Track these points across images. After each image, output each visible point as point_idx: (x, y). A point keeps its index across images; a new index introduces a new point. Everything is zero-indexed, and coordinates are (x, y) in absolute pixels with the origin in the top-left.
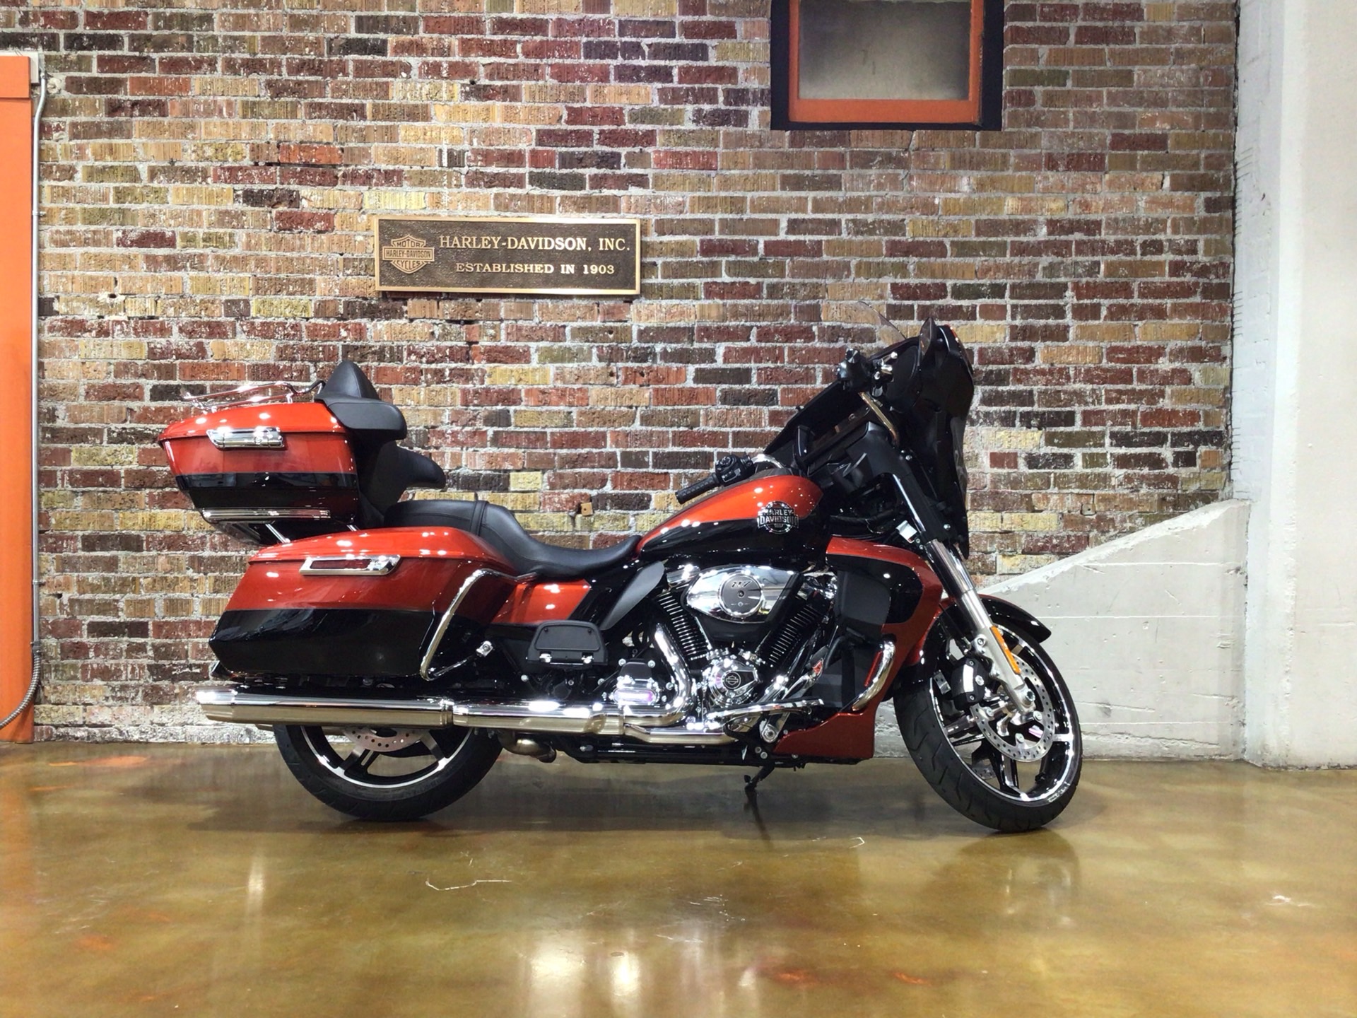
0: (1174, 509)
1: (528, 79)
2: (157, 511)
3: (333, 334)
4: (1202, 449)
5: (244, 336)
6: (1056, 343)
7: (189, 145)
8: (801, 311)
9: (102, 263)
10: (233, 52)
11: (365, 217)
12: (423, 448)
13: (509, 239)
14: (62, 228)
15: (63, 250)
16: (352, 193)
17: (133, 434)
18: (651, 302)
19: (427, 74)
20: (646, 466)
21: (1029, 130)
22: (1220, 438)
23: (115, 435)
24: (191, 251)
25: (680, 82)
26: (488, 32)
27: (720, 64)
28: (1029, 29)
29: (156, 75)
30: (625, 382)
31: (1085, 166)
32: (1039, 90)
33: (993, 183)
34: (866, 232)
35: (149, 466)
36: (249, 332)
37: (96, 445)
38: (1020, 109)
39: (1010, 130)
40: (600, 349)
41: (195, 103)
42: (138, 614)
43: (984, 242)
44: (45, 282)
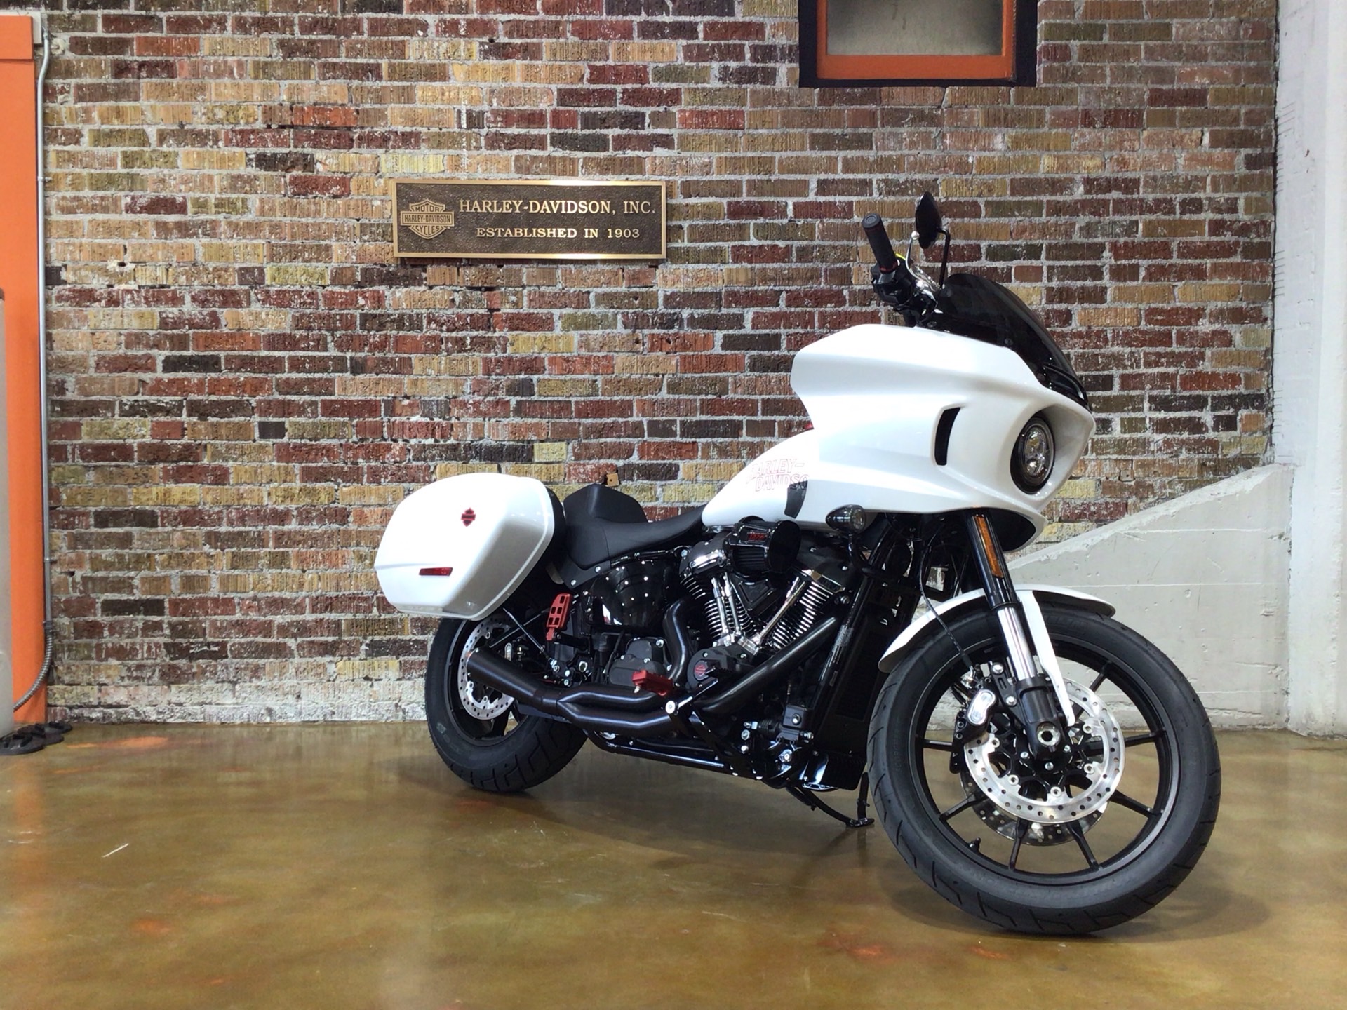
0: (1215, 473)
1: (548, 37)
2: (171, 485)
3: (351, 302)
4: (1243, 413)
5: (259, 305)
6: (1094, 305)
7: (198, 107)
8: (831, 275)
9: (110, 230)
10: (243, 10)
11: (382, 181)
12: (444, 419)
13: (531, 202)
14: (69, 194)
15: (70, 217)
16: (369, 156)
17: (146, 406)
18: (678, 266)
19: (445, 32)
20: (675, 436)
21: (1065, 85)
22: (1261, 401)
23: (127, 408)
24: (203, 217)
25: (706, 38)
27: (747, 19)
29: (163, 35)
30: (652, 349)
31: (1123, 122)
32: (1075, 44)
33: (1029, 140)
34: (898, 192)
35: (162, 440)
36: (263, 301)
37: (108, 418)
38: (1056, 64)
39: (1044, 85)
40: (625, 315)
41: (204, 64)
42: (153, 591)
43: (1019, 202)
44: (52, 250)
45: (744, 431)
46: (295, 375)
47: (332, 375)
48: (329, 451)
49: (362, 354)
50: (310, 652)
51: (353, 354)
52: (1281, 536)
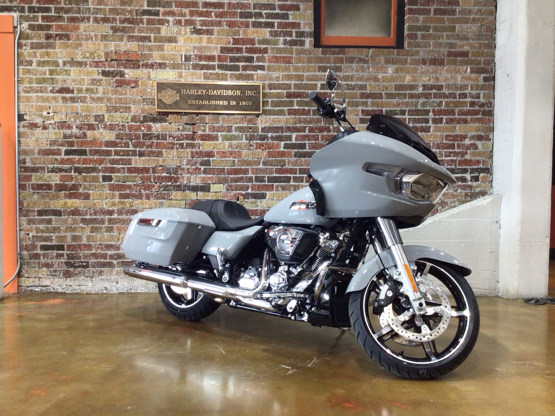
0: (471, 198)
1: (217, 26)
2: (67, 200)
3: (138, 128)
4: (481, 175)
5: (102, 129)
6: (426, 133)
7: (79, 52)
8: (326, 121)
9: (44, 100)
10: (97, 14)
11: (151, 82)
12: (175, 175)
13: (210, 91)
14: (28, 86)
15: (28, 95)
16: (146, 72)
17: (58, 169)
18: (267, 116)
19: (176, 24)
20: (265, 182)
21: (415, 49)
22: (488, 171)
23: (50, 169)
24: (80, 95)
25: (278, 28)
26: (200, 7)
27: (294, 21)
28: (415, 9)
29: (65, 24)
30: (256, 149)
31: (437, 63)
32: (419, 33)
33: (401, 69)
34: (351, 89)
35: (64, 182)
36: (104, 128)
37: (43, 173)
38: (412, 41)
39: (407, 49)
40: (246, 135)
41: (81, 35)
42: (60, 241)
43: (398, 93)
44: (21, 107)
45: (292, 180)
46: (116, 157)
47: (131, 157)
48: (129, 187)
49: (143, 149)
50: (122, 265)
51: (139, 149)
52: (497, 222)
